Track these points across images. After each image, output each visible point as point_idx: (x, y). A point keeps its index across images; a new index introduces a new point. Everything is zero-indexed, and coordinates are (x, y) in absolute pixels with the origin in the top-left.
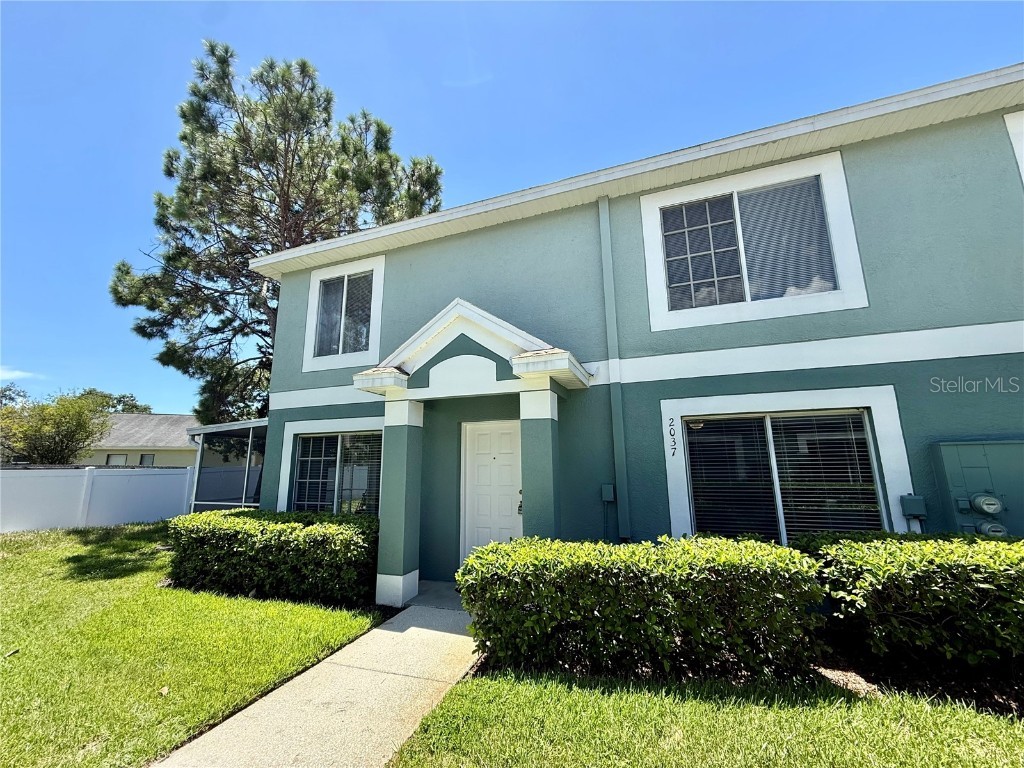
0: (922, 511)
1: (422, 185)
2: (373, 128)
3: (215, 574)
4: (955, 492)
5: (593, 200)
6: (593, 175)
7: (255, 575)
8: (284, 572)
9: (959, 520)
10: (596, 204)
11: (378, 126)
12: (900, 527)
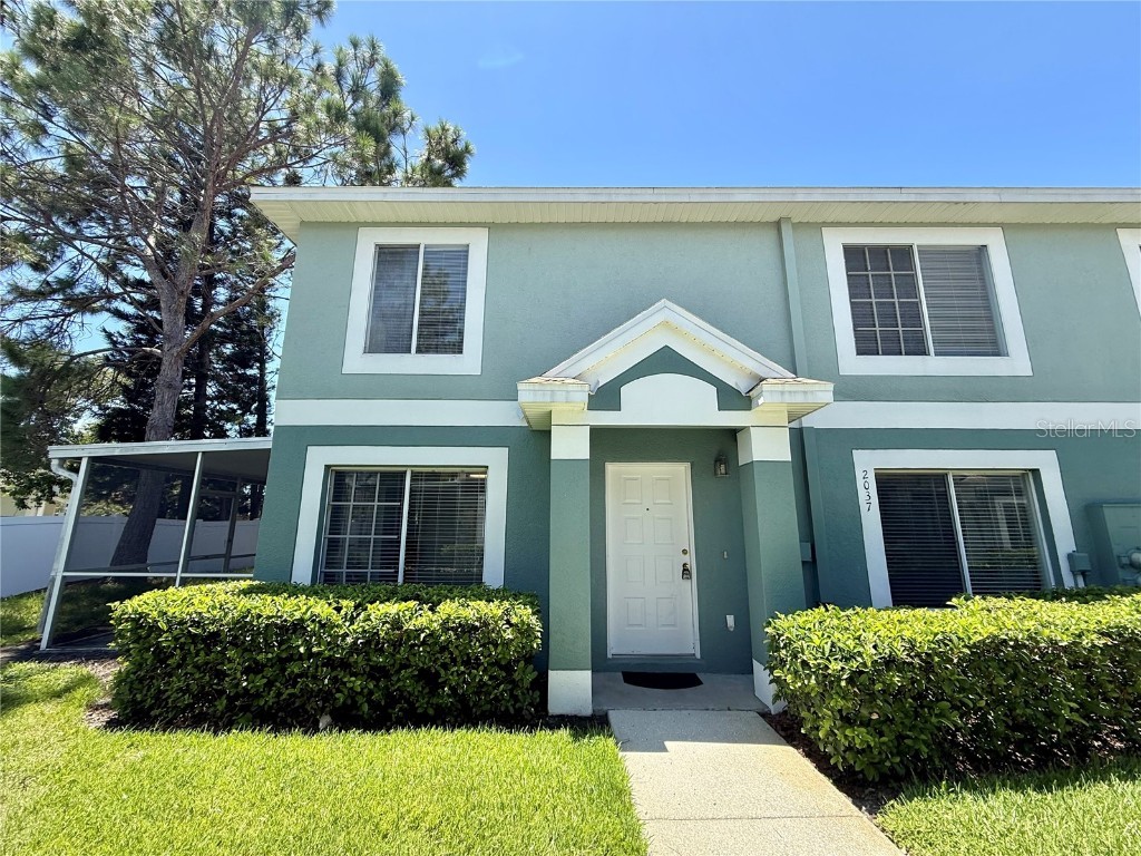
0: (1086, 566)
1: (447, 159)
2: (379, 67)
3: (237, 697)
4: (1116, 550)
5: (775, 218)
6: (790, 191)
7: (339, 691)
8: (406, 681)
9: (1122, 574)
10: (777, 225)
11: (387, 65)
12: (1068, 582)
